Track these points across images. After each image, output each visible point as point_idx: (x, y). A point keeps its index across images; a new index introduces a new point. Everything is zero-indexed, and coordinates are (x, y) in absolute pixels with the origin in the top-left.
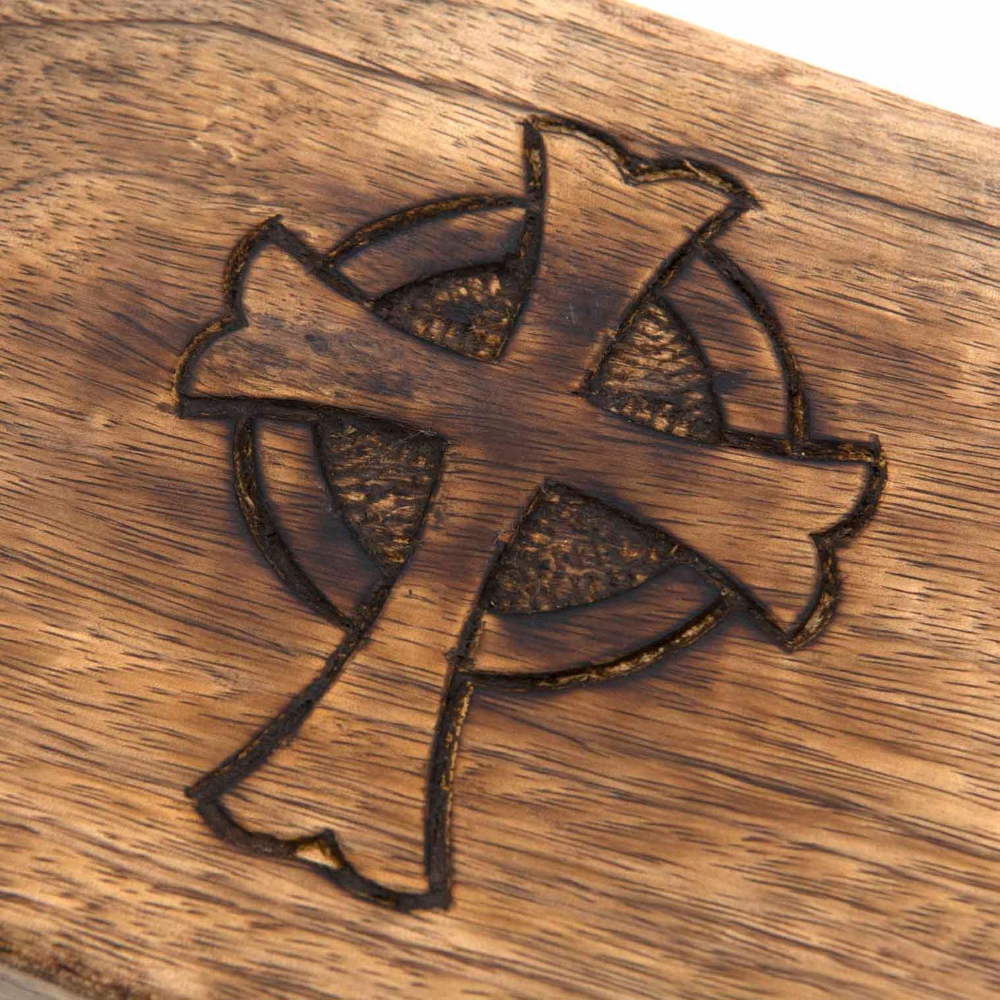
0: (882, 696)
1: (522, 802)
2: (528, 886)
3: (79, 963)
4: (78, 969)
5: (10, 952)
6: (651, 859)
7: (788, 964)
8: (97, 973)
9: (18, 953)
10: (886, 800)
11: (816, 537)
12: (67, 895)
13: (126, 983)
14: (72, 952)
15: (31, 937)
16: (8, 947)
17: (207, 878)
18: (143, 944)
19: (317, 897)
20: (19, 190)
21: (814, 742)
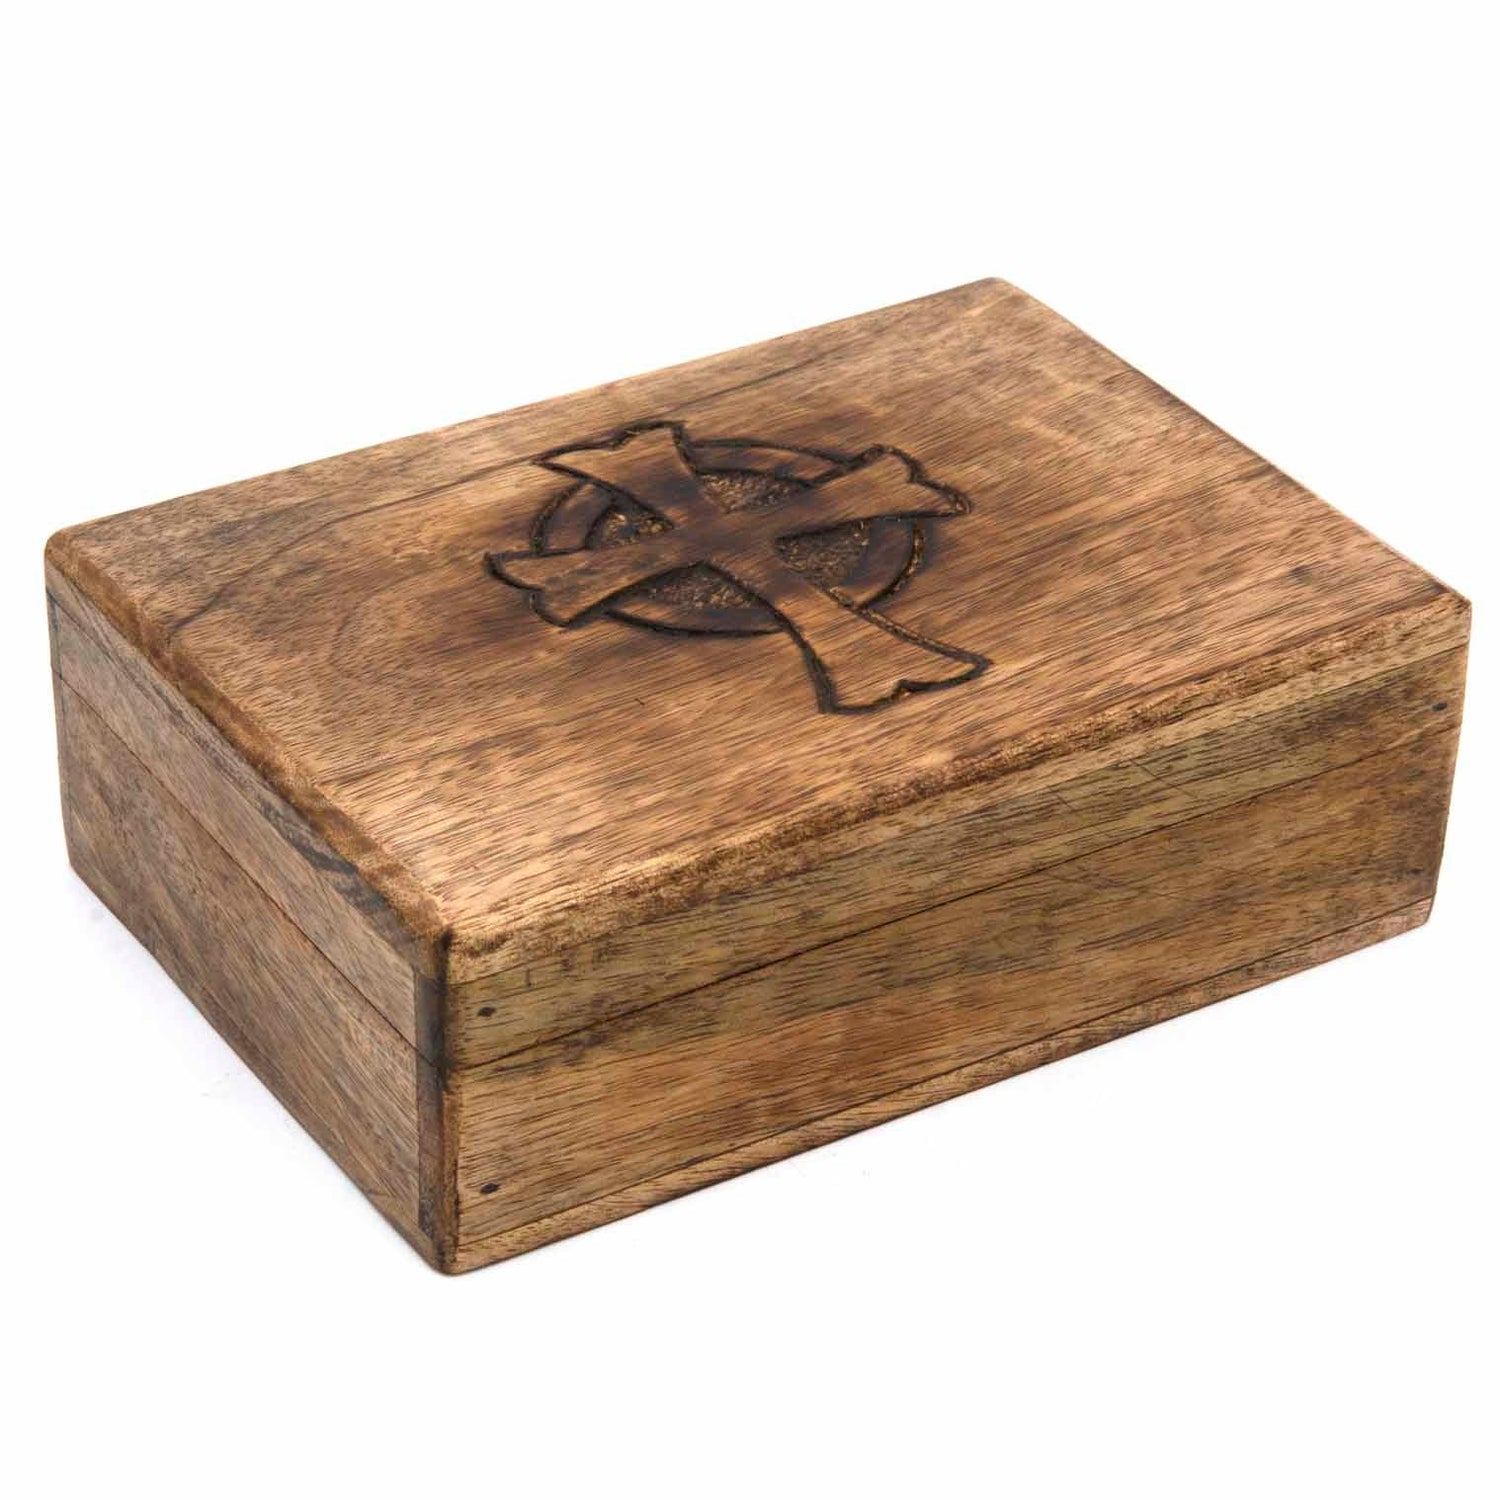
0: (1027, 500)
1: (958, 621)
2: (1009, 636)
3: (883, 787)
4: (884, 791)
5: (844, 812)
6: (1039, 597)
7: (1147, 583)
8: (895, 785)
9: (849, 809)
10: (1089, 521)
11: (911, 481)
12: (838, 771)
13: (912, 778)
14: (874, 786)
15: (847, 795)
16: (841, 810)
17: (882, 726)
18: (898, 760)
19: (936, 698)
20: (349, 623)
21: (1031, 527)
